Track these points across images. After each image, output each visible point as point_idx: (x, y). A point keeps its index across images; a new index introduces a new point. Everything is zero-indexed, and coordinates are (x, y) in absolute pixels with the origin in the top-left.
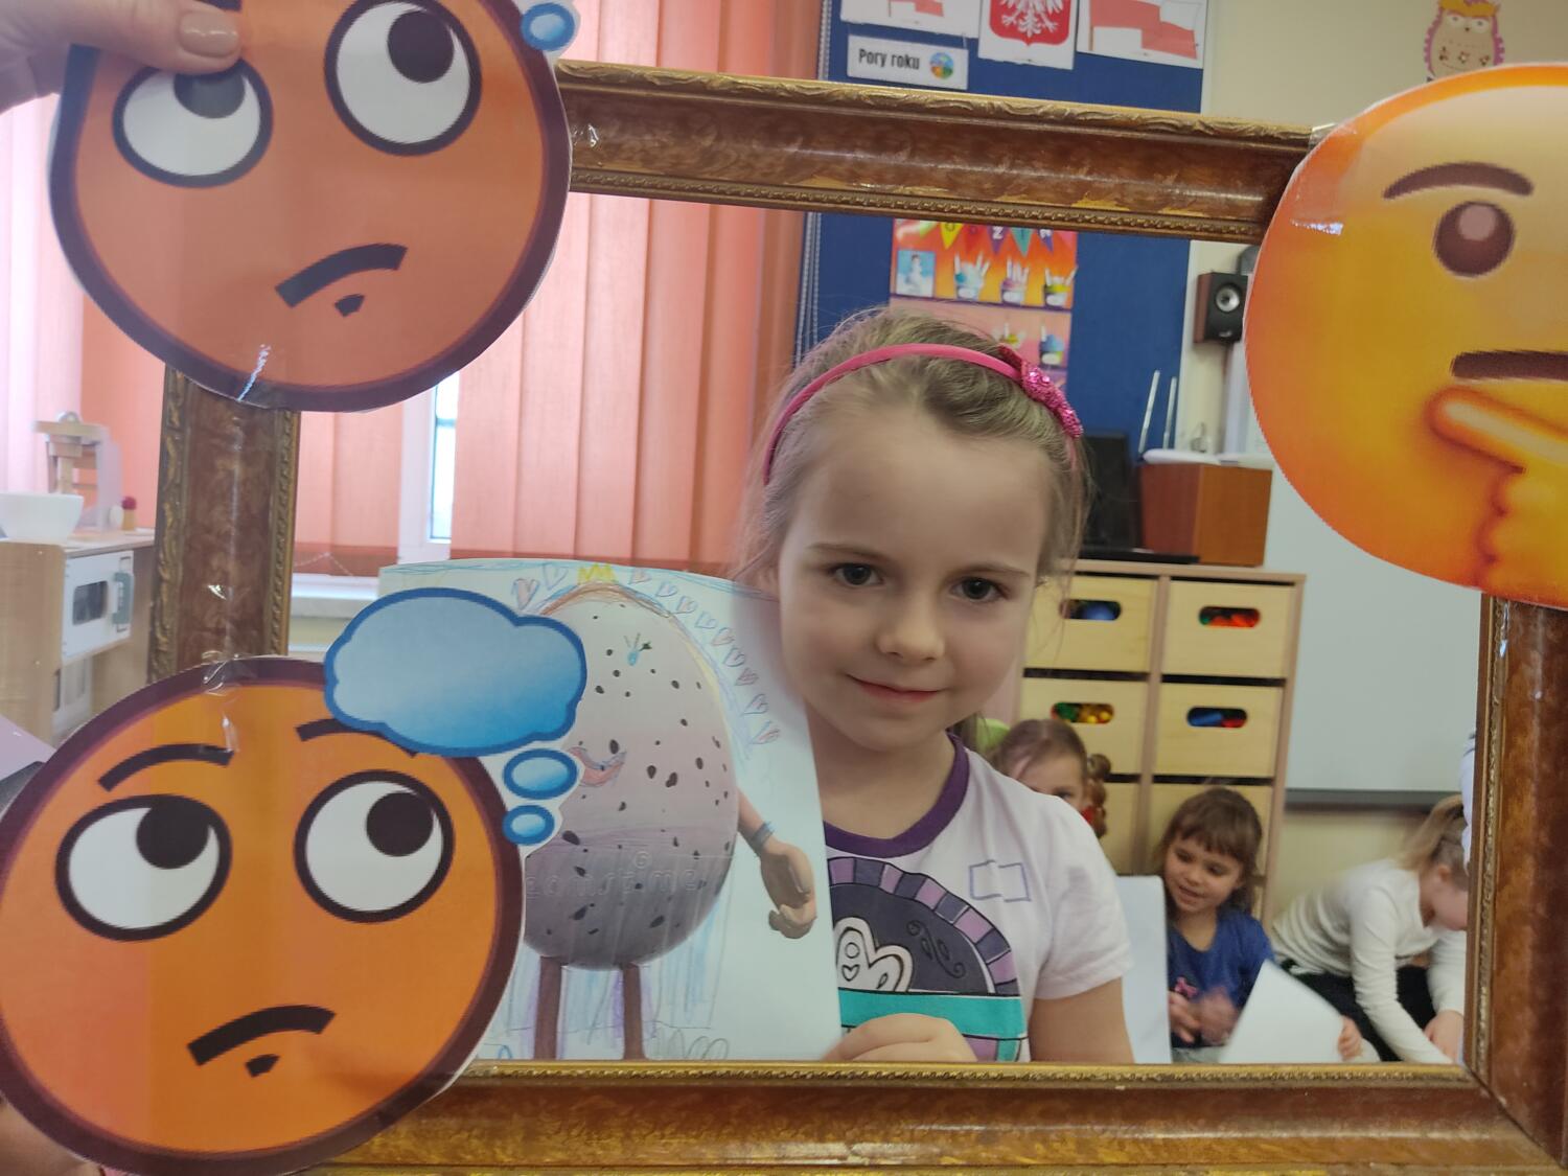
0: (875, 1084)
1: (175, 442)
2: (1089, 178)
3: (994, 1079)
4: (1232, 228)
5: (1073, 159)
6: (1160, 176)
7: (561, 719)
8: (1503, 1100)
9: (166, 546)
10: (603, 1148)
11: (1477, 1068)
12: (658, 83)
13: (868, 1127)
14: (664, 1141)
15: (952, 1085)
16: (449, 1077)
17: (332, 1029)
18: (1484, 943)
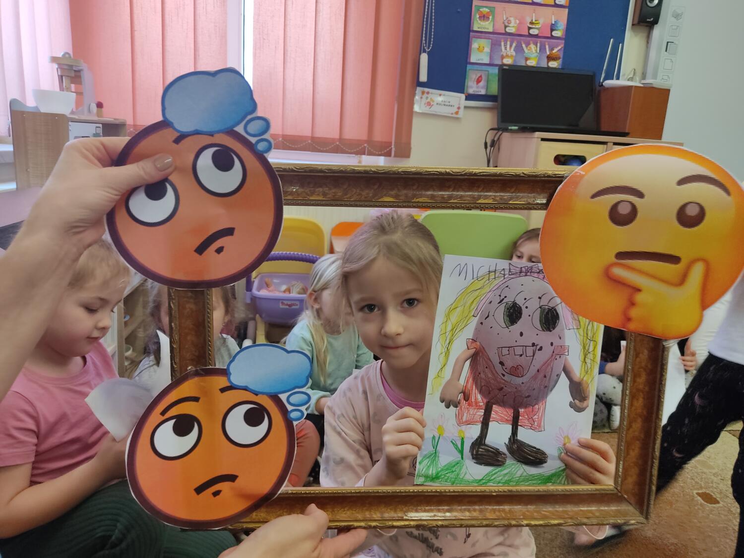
1: (173, 303)
2: (481, 194)
3: (452, 492)
5: (477, 185)
6: (509, 189)
8: (626, 496)
11: (618, 487)
13: (410, 507)
14: (345, 512)
17: (237, 481)
18: (621, 447)
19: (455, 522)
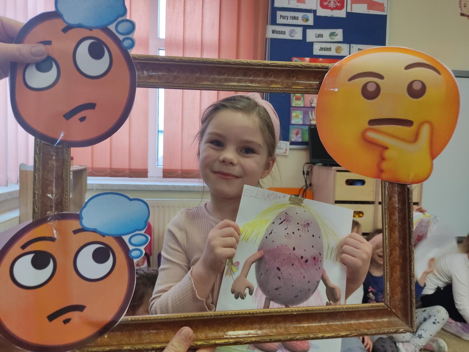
0: (230, 316)
1: (38, 157)
2: (274, 79)
3: (262, 313)
4: (311, 91)
5: (269, 75)
6: (291, 78)
8: (394, 311)
9: (36, 184)
10: (159, 338)
11: (387, 303)
12: (161, 60)
13: (230, 328)
15: (251, 315)
16: (117, 322)
17: (85, 310)
18: (387, 271)
19: (265, 338)
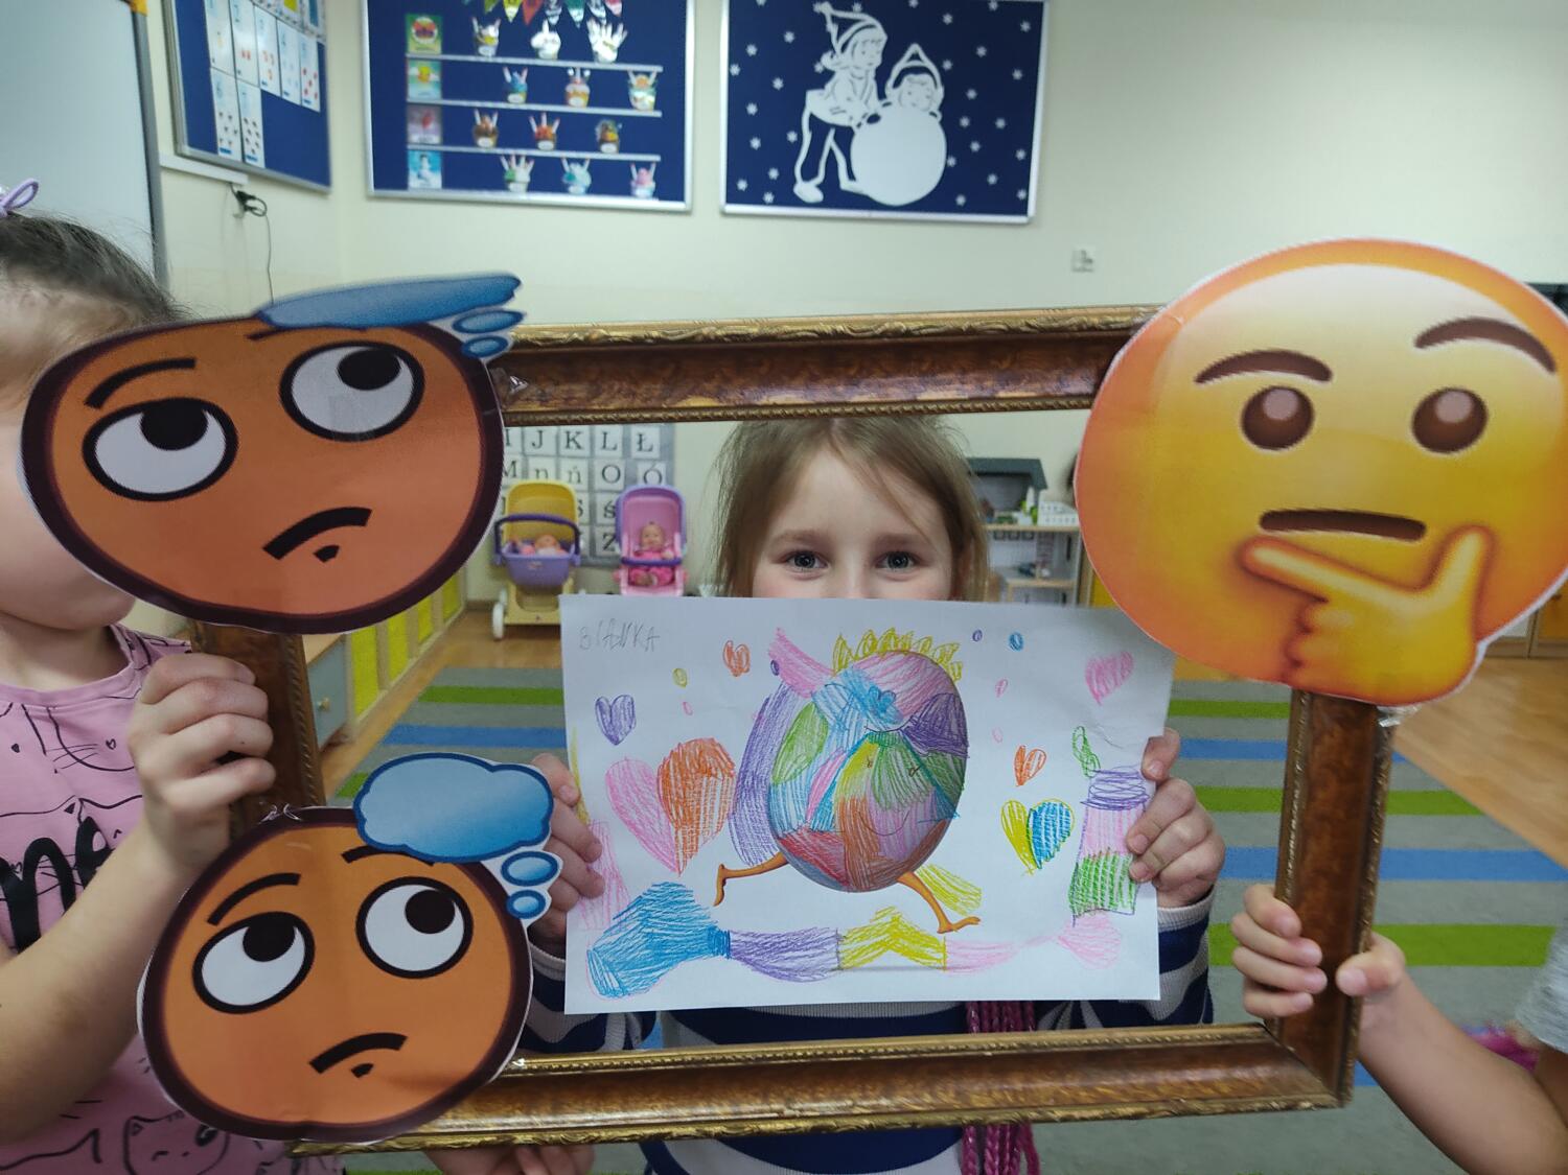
6: (993, 362)
7: (539, 830)
8: (1291, 1049)
17: (406, 1047)
